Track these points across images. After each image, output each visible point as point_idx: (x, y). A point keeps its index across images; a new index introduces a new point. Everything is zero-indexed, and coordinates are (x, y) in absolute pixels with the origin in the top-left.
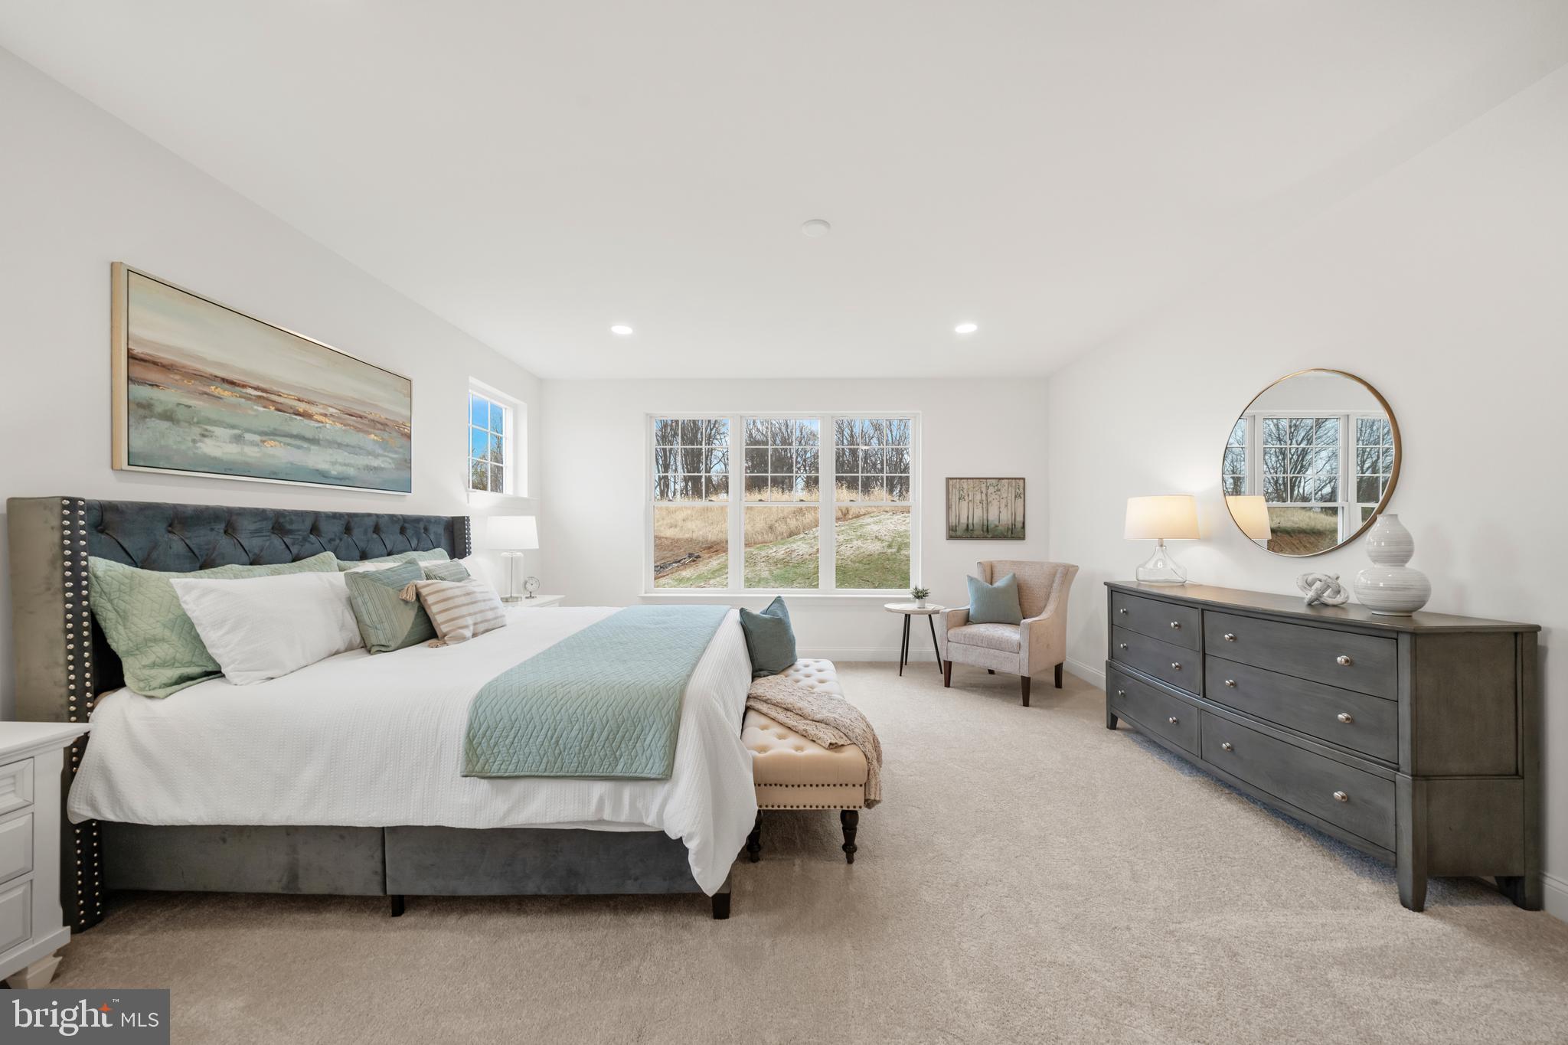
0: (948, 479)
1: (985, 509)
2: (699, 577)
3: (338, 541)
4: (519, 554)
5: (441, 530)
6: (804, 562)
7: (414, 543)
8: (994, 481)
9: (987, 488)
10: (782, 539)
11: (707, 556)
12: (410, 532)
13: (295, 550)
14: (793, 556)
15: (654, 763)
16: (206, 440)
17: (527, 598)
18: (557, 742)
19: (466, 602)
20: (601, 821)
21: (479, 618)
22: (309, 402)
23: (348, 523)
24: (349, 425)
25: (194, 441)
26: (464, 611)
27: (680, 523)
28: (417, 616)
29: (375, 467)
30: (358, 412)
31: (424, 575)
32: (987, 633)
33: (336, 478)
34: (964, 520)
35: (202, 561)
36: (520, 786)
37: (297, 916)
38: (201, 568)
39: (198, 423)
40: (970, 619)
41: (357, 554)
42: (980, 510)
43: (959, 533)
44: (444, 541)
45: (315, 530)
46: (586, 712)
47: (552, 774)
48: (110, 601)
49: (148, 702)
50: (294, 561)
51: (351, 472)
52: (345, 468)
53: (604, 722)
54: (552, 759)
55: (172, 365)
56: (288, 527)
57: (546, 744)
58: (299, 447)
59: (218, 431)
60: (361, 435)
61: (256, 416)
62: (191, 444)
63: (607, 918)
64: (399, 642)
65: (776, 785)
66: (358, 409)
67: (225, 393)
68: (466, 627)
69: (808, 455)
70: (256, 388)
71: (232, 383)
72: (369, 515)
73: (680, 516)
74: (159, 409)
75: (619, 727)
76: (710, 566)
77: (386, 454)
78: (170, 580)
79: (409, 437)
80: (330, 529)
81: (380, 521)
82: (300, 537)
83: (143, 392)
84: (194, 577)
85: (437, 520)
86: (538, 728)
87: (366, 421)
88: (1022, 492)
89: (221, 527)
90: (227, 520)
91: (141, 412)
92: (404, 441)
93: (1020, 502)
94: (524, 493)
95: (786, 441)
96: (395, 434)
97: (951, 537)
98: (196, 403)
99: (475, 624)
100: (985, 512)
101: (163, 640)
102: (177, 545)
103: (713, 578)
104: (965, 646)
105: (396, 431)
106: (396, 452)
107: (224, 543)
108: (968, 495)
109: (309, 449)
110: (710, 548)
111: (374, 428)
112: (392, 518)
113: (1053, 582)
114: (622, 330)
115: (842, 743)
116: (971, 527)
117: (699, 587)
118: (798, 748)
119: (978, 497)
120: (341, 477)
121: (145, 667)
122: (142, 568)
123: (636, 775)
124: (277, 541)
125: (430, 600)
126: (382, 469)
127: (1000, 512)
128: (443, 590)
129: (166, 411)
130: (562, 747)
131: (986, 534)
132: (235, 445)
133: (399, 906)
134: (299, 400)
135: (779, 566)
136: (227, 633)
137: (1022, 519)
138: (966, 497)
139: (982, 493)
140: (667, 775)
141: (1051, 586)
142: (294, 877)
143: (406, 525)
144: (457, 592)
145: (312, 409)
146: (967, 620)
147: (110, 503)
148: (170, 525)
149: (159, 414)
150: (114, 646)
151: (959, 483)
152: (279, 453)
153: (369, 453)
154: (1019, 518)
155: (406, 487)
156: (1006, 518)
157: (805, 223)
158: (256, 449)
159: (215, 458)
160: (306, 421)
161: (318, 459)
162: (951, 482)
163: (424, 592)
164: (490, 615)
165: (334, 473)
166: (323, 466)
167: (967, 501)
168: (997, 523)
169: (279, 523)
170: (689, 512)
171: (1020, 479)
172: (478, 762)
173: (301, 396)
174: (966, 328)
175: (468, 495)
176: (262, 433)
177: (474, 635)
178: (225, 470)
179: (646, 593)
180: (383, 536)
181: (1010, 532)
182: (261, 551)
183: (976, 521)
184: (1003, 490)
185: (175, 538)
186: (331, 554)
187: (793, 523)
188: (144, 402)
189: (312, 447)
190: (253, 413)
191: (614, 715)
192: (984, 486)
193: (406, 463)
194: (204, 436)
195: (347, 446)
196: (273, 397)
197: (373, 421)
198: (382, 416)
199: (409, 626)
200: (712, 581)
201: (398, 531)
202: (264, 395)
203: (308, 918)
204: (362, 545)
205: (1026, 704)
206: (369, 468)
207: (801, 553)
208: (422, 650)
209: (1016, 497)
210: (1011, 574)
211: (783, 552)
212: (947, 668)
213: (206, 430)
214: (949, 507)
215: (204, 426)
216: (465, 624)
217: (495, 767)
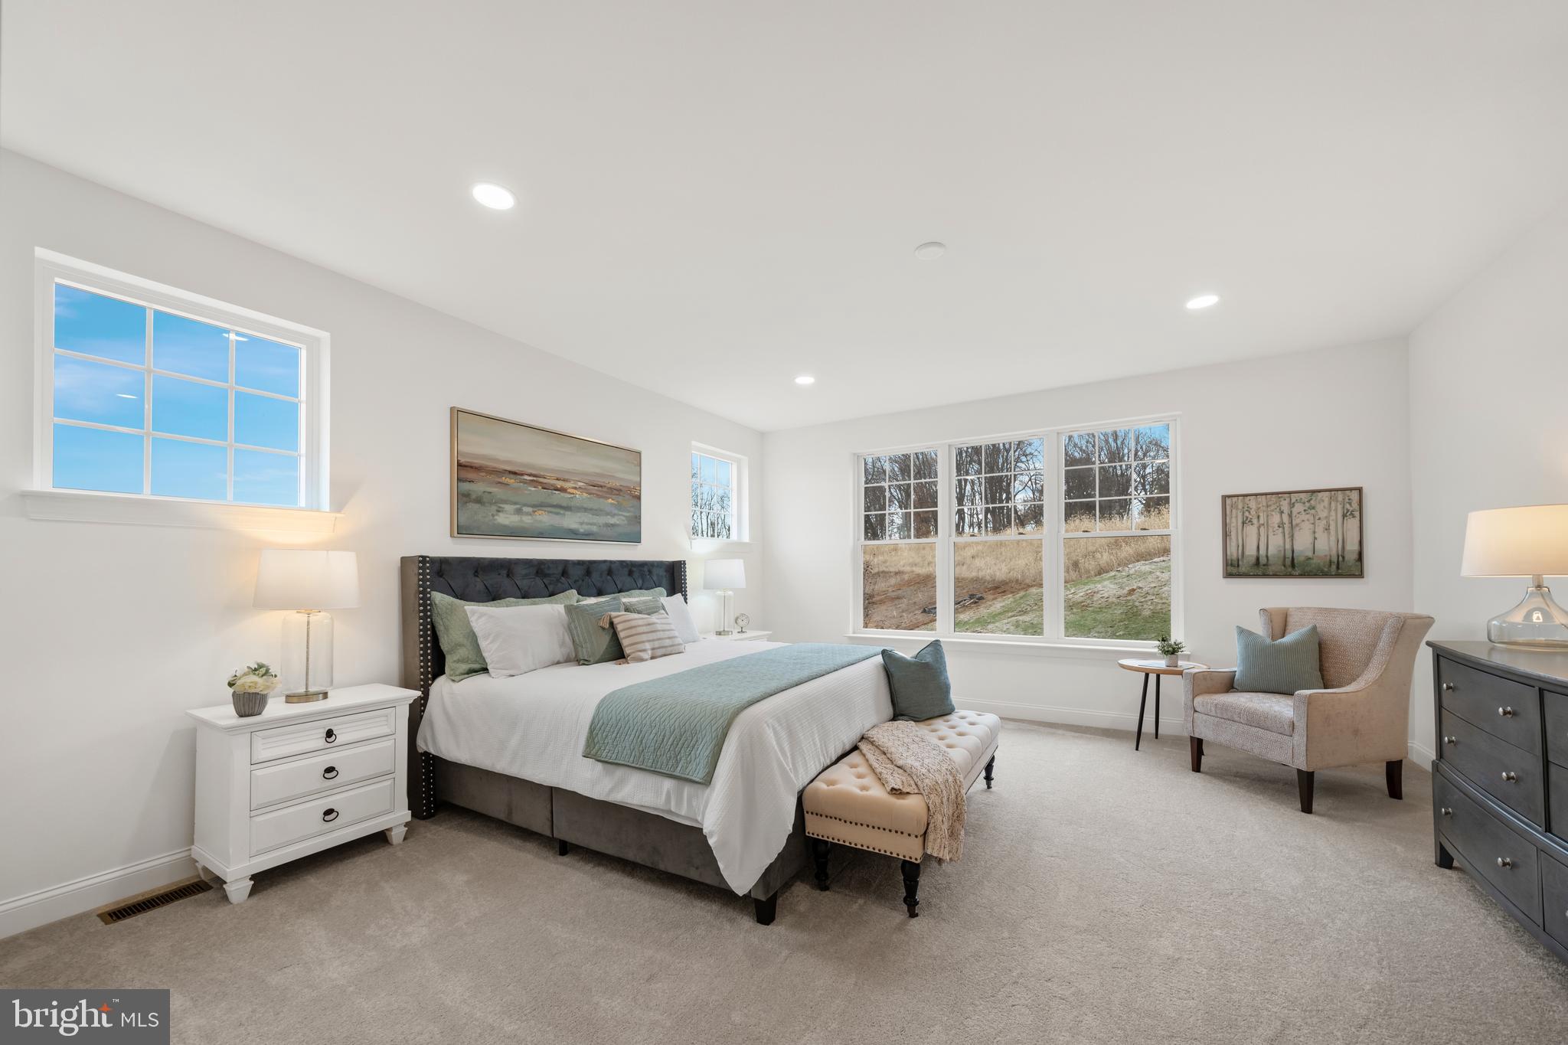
0: (1225, 498)
1: (1287, 536)
2: (978, 621)
3: (580, 582)
4: (730, 593)
5: (662, 572)
6: (1109, 606)
7: (640, 583)
8: (1303, 496)
9: (1292, 505)
10: (1088, 577)
11: (991, 597)
12: (636, 575)
13: (551, 588)
14: (1095, 599)
15: (699, 770)
16: (501, 514)
17: (739, 632)
18: (642, 741)
19: (646, 631)
20: (670, 812)
21: (657, 644)
22: (564, 480)
23: (588, 567)
24: (594, 494)
25: (493, 515)
26: (644, 637)
27: (968, 561)
28: (611, 641)
29: (612, 524)
30: (599, 483)
31: (622, 607)
32: (1250, 705)
33: (583, 534)
34: (1251, 551)
35: (492, 595)
36: (620, 772)
37: (514, 840)
38: (493, 600)
39: (495, 503)
40: (1235, 686)
41: (595, 591)
42: (1280, 537)
43: (1243, 569)
44: (665, 581)
45: (564, 573)
46: (662, 720)
47: (637, 766)
48: (442, 619)
49: (451, 683)
50: (550, 596)
51: (594, 529)
52: (589, 526)
53: (672, 730)
54: (638, 754)
55: (481, 467)
56: (547, 572)
57: (634, 741)
58: (557, 514)
59: (507, 507)
60: (602, 500)
61: (530, 494)
62: (491, 518)
63: (680, 897)
64: (596, 659)
65: (836, 818)
66: (600, 481)
67: (510, 480)
68: (644, 650)
69: (1148, 470)
70: (530, 475)
71: (515, 473)
72: (605, 562)
73: (969, 552)
74: (473, 497)
75: (681, 736)
76: (992, 609)
77: (620, 513)
78: (465, 607)
79: (639, 498)
80: (576, 573)
81: (613, 566)
82: (555, 579)
83: (466, 486)
84: (487, 606)
85: (660, 564)
86: (631, 729)
87: (605, 489)
88: (1357, 508)
89: (504, 572)
90: (506, 567)
91: (465, 499)
92: (635, 502)
93: (1352, 524)
94: (746, 539)
95: (1115, 456)
96: (627, 497)
97: (1228, 575)
98: (494, 490)
99: (653, 649)
100: (1288, 540)
101: (463, 645)
102: (480, 586)
103: (993, 623)
104: (1217, 719)
105: (628, 494)
106: (629, 512)
107: (506, 583)
108: (1259, 517)
109: (564, 514)
110: (997, 588)
111: (611, 494)
112: (623, 564)
113: (1379, 638)
114: (805, 380)
115: (908, 791)
116: (1263, 560)
117: (974, 632)
118: (864, 788)
119: (1276, 519)
120: (586, 533)
121: (455, 661)
122: (461, 599)
123: (688, 777)
124: (538, 581)
125: (619, 627)
126: (618, 525)
127: (1315, 538)
128: (629, 621)
129: (477, 497)
130: (644, 745)
131: (1290, 569)
132: (517, 516)
133: (564, 848)
134: (557, 479)
135: (1075, 610)
136: (491, 643)
137: (1356, 547)
138: (1255, 521)
139: (1282, 512)
140: (707, 781)
141: (1375, 646)
142: (510, 813)
143: (634, 569)
144: (640, 622)
145: (566, 485)
146: (1230, 685)
147: (445, 558)
148: (476, 572)
149: (474, 500)
150: (442, 648)
151: (1244, 503)
152: (544, 519)
153: (608, 514)
154: (1352, 546)
155: (635, 538)
156: (1326, 546)
157: (917, 248)
158: (530, 517)
159: (505, 526)
160: (562, 494)
161: (571, 521)
162: (1228, 501)
163: (616, 621)
164: (667, 642)
165: (582, 530)
166: (574, 526)
167: (1256, 525)
168: (1310, 554)
169: (540, 568)
170: (980, 547)
171: (1351, 489)
172: (594, 748)
173: (559, 476)
174: (1203, 302)
175: (691, 542)
176: (533, 506)
177: (652, 658)
178: (512, 533)
179: (854, 633)
180: (614, 577)
181: (1334, 567)
182: (529, 588)
183: (1272, 551)
184: (1319, 507)
185: (478, 580)
186: (574, 591)
187: (1105, 558)
188: (466, 493)
189: (567, 513)
190: (528, 492)
191: (679, 725)
192: (1285, 506)
193: (637, 520)
194: (499, 511)
195: (591, 509)
196: (541, 480)
197: (610, 488)
198: (617, 484)
199: (605, 647)
200: (990, 626)
201: (627, 573)
202: (535, 479)
203: (518, 842)
204: (599, 584)
205: (1307, 808)
206: (607, 525)
207: (1106, 595)
208: (611, 667)
209: (1344, 516)
210: (1310, 626)
211: (1082, 594)
212: (1198, 747)
213: (500, 507)
214: (1226, 535)
215: (498, 504)
216: (644, 648)
217: (604, 754)
